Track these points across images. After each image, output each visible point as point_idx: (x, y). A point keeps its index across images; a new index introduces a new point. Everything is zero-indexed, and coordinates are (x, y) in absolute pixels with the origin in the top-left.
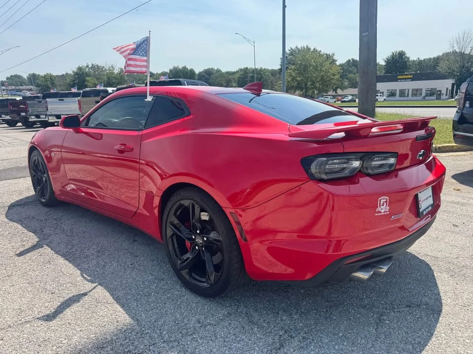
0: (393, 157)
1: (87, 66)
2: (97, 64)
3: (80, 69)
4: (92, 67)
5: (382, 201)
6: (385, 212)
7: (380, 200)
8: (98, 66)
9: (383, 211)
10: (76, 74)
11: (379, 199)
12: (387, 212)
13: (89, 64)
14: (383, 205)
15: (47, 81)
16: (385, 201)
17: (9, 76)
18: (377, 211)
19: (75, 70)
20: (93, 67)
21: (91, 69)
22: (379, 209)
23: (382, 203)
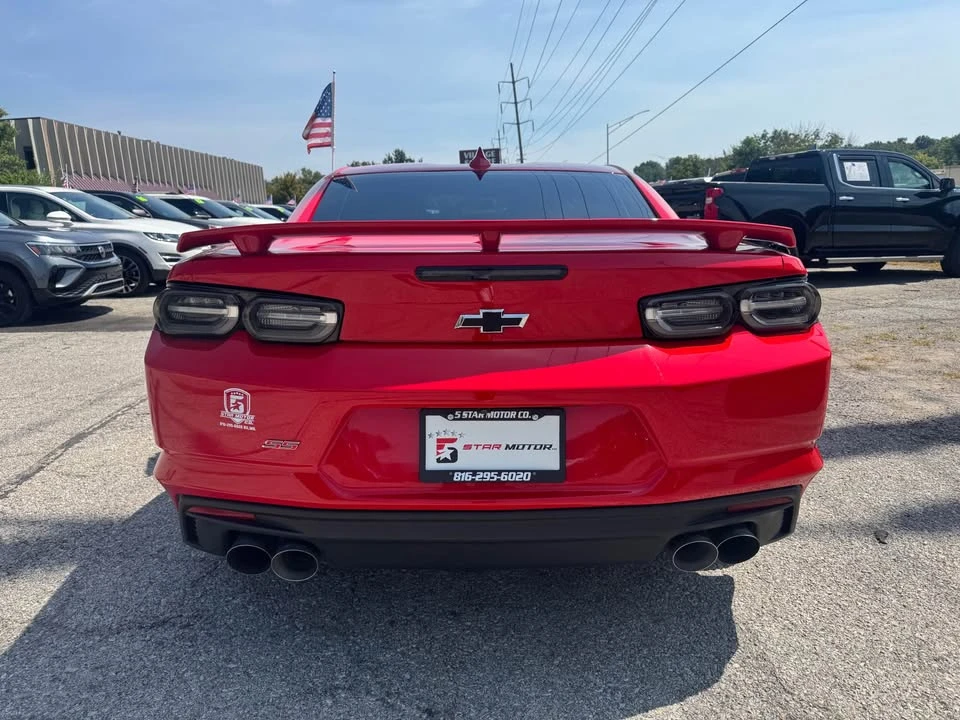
0: (331, 311)
1: (764, 136)
2: (784, 129)
3: (748, 142)
4: (773, 137)
5: (232, 396)
6: (243, 424)
7: (229, 394)
8: (785, 133)
9: (237, 420)
10: (738, 153)
11: (227, 391)
12: (249, 426)
13: (768, 131)
14: (237, 407)
15: (687, 170)
16: (241, 398)
17: (638, 165)
18: (222, 415)
19: (738, 144)
20: (776, 135)
21: (772, 141)
22: (226, 413)
23: (233, 401)
